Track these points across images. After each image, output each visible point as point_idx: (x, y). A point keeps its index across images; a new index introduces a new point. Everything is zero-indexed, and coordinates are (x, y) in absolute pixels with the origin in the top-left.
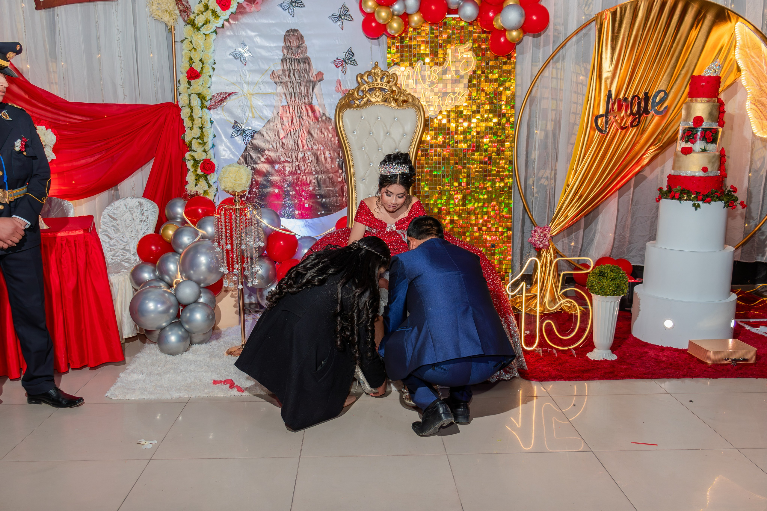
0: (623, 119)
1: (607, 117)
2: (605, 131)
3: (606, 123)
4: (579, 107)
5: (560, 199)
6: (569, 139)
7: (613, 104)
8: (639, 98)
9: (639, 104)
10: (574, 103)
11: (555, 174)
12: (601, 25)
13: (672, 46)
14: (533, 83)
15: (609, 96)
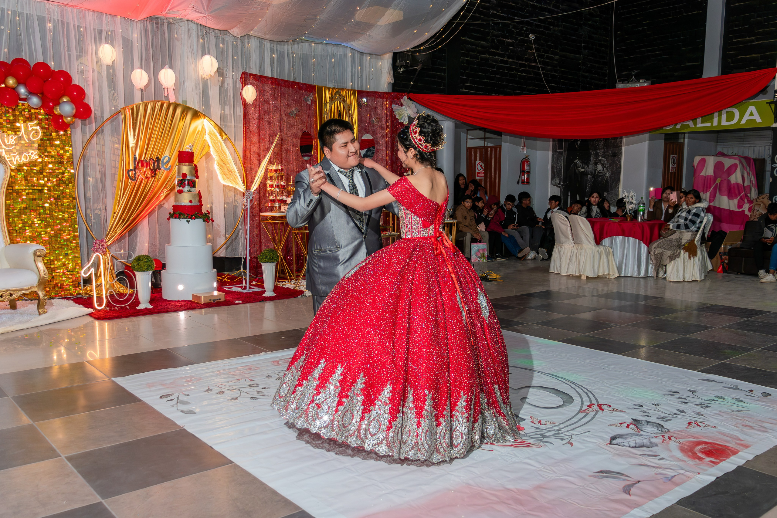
0: (145, 172)
1: (135, 171)
2: (135, 179)
3: (135, 174)
4: (117, 164)
5: (110, 222)
6: (112, 185)
7: (138, 163)
8: (153, 160)
9: (154, 164)
10: (113, 160)
11: (106, 207)
12: (125, 115)
13: (169, 130)
14: (85, 148)
15: (135, 158)
